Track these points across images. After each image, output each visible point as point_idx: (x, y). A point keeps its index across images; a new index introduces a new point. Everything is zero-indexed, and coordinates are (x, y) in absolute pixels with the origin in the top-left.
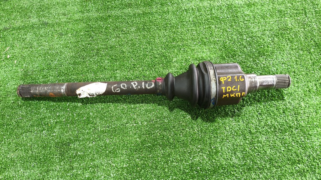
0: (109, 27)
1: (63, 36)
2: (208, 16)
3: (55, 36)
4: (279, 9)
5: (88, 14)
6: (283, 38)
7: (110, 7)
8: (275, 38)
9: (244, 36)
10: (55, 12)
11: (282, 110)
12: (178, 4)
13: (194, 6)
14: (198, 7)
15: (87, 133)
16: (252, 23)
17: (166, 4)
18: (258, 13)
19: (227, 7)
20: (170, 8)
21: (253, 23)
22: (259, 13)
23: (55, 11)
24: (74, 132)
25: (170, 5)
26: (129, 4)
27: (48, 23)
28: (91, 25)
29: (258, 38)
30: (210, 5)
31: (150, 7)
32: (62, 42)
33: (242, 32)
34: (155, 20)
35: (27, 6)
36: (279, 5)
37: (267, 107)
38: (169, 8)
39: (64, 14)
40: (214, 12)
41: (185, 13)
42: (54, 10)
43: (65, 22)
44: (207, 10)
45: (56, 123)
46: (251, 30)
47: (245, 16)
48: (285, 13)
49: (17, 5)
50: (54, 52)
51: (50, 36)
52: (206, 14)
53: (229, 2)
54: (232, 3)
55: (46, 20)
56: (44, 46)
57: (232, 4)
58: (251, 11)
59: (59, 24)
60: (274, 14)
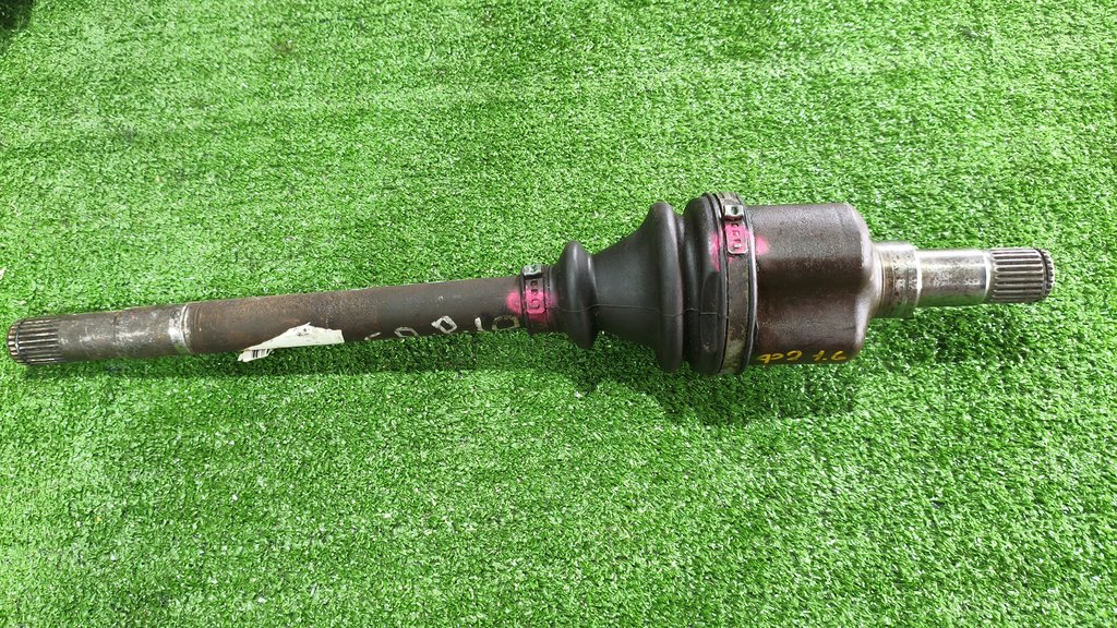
0: (357, 151)
1: (187, 183)
2: (734, 117)
3: (158, 179)
4: (1012, 93)
5: (284, 102)
6: (1030, 202)
7: (367, 78)
8: (998, 200)
9: (876, 191)
10: (165, 95)
11: (1030, 491)
12: (620, 71)
13: (684, 79)
14: (696, 81)
15: (240, 557)
16: (905, 144)
17: (576, 72)
18: (930, 108)
19: (809, 83)
20: (592, 86)
21: (911, 143)
22: (934, 107)
23: (167, 90)
24: (187, 552)
25: (591, 73)
26: (439, 69)
27: (135, 135)
28: (294, 143)
29: (931, 201)
30: (744, 75)
31: (515, 80)
32: (181, 204)
33: (868, 176)
34: (532, 127)
35: (70, 72)
36: (1011, 78)
37: (967, 476)
38: (587, 84)
39: (199, 104)
40: (757, 103)
41: (648, 104)
42: (164, 89)
43: (198, 130)
44: (733, 95)
45: (124, 512)
46: (903, 172)
47: (880, 117)
48: (1036, 106)
49: (36, 68)
50: (146, 240)
51: (140, 179)
52: (726, 108)
53: (818, 66)
54: (830, 70)
55: (132, 125)
56: (113, 218)
57: (827, 72)
58: (902, 100)
59: (174, 139)
60: (994, 111)
